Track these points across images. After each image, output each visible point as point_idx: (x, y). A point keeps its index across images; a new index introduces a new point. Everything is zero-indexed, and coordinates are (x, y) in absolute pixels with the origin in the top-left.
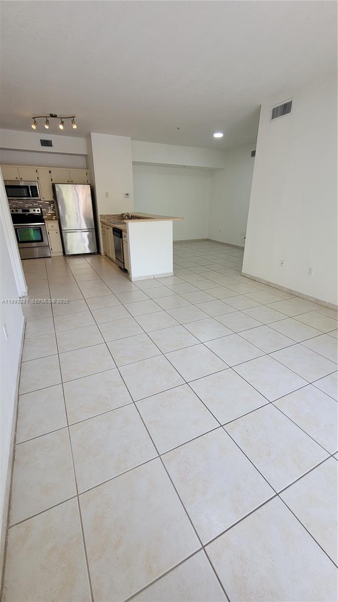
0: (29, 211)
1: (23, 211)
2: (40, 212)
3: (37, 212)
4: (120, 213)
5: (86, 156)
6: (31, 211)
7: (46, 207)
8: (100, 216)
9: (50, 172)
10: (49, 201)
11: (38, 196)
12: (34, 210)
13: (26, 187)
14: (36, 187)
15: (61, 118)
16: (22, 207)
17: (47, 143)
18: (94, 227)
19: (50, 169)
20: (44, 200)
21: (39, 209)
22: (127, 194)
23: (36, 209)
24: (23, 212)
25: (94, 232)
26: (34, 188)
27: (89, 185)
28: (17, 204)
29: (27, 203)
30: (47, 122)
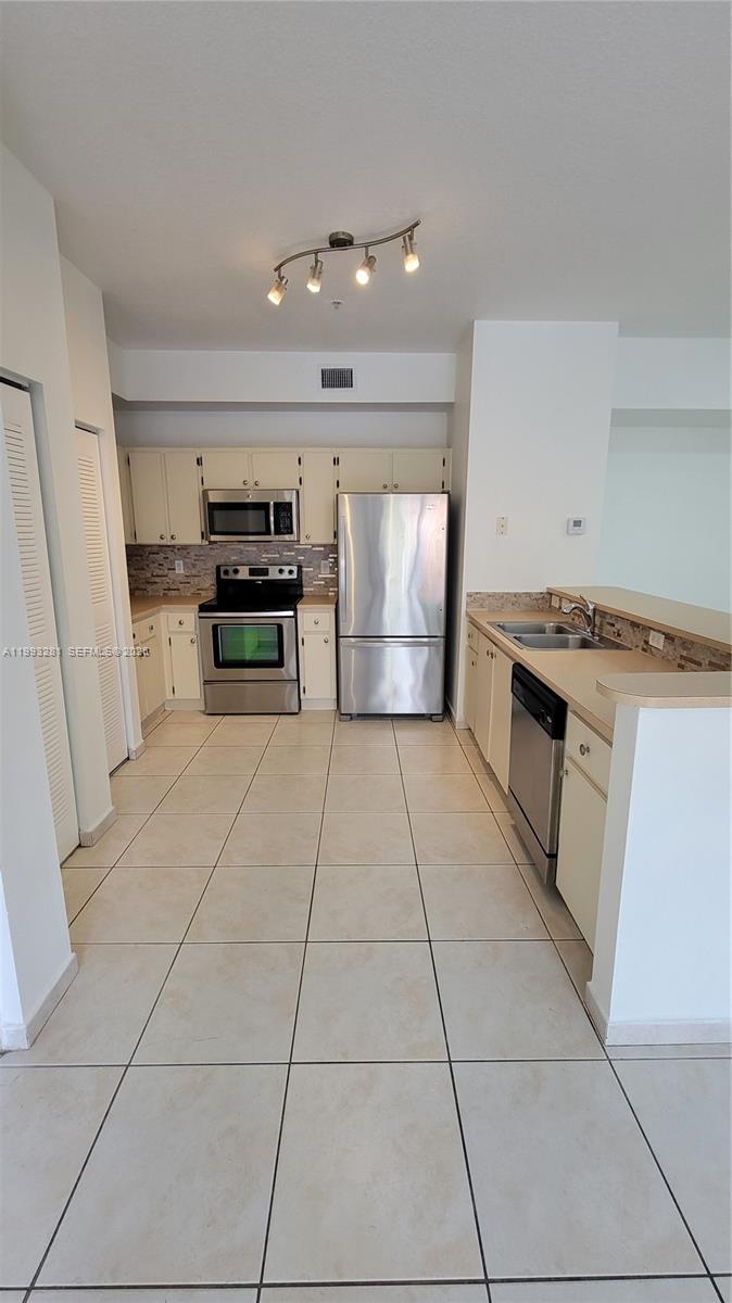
0: (265, 572)
1: (252, 572)
2: (295, 576)
3: (286, 576)
4: (538, 587)
5: (448, 407)
6: (274, 574)
7: (315, 562)
8: (469, 595)
9: (336, 461)
10: (324, 546)
11: (291, 533)
12: (281, 571)
13: (265, 506)
14: (290, 504)
15: (367, 246)
16: (253, 560)
17: (337, 378)
18: (441, 632)
19: (336, 452)
20: (309, 542)
21: (295, 569)
22: (577, 523)
23: (286, 569)
24: (251, 574)
25: (442, 648)
26: (284, 509)
27: (446, 495)
28: (241, 552)
29: (267, 552)
30: (316, 272)
